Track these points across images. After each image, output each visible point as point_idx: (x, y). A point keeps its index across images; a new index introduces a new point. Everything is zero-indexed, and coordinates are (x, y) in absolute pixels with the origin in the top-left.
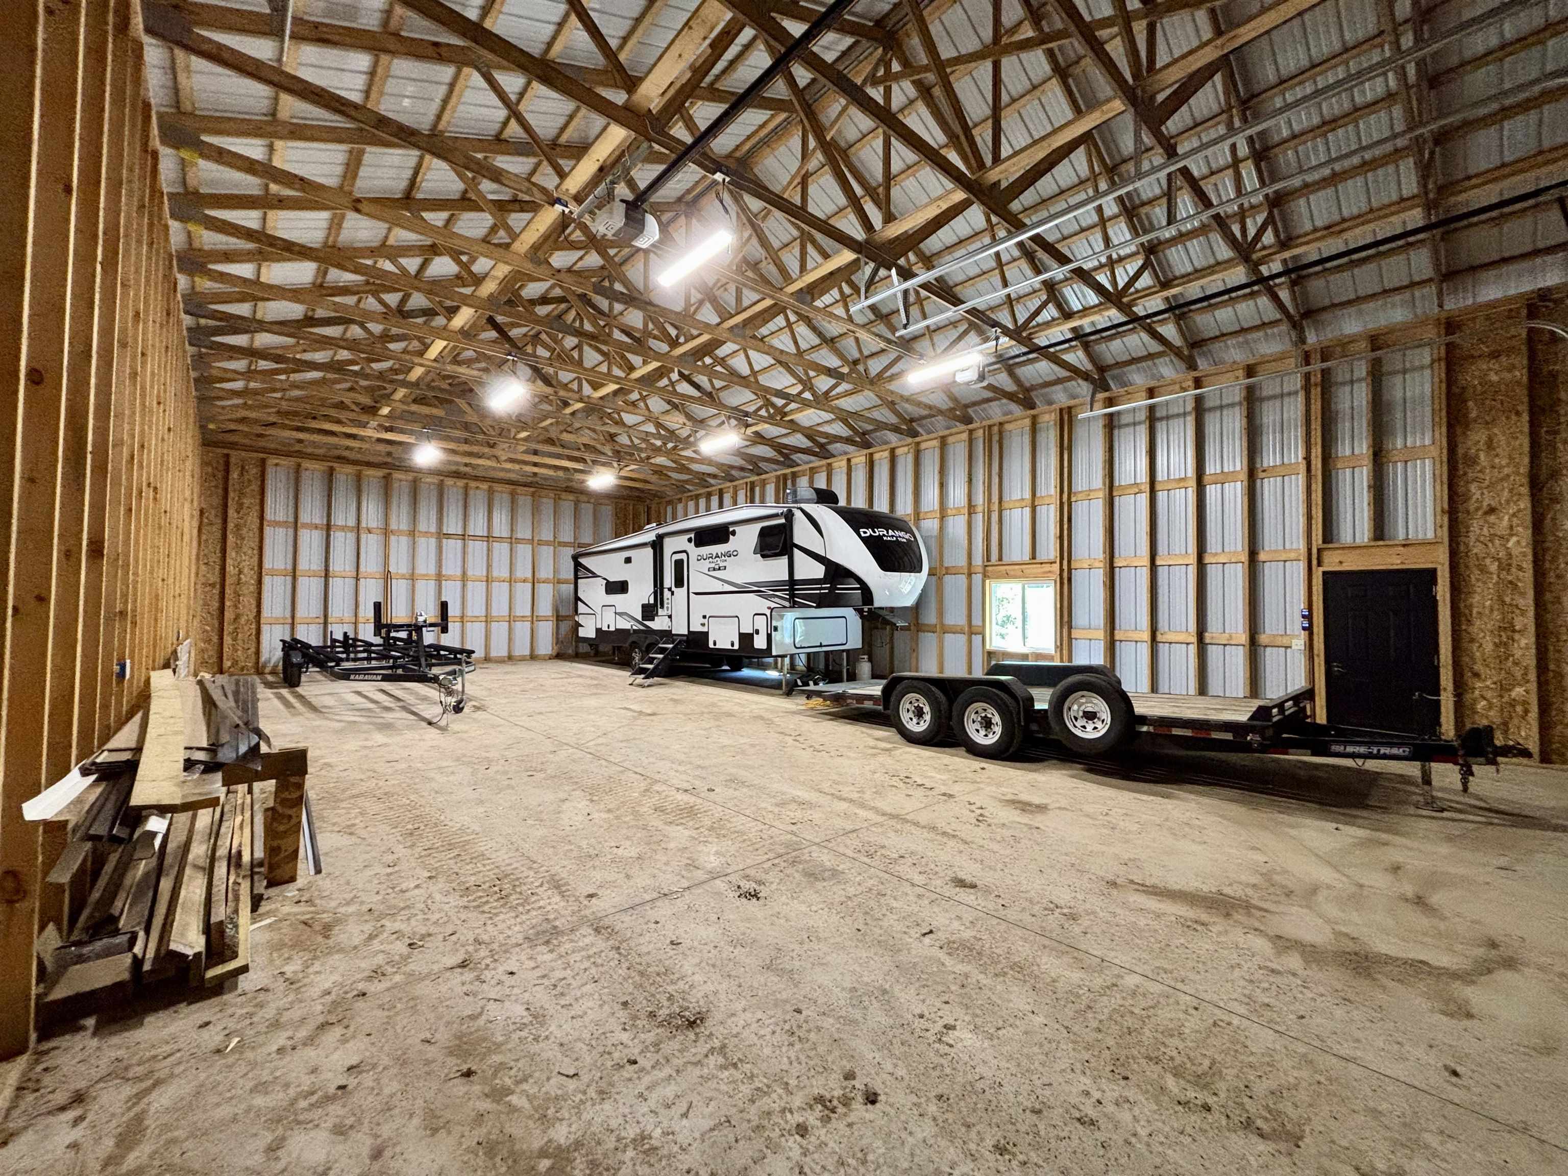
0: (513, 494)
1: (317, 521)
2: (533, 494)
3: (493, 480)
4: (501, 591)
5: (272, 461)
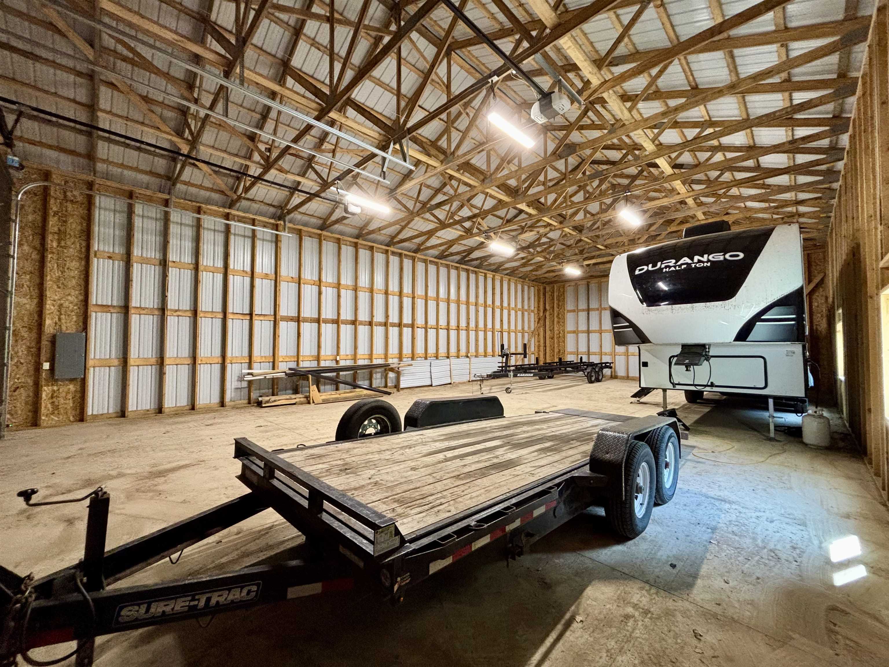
1: (584, 308)
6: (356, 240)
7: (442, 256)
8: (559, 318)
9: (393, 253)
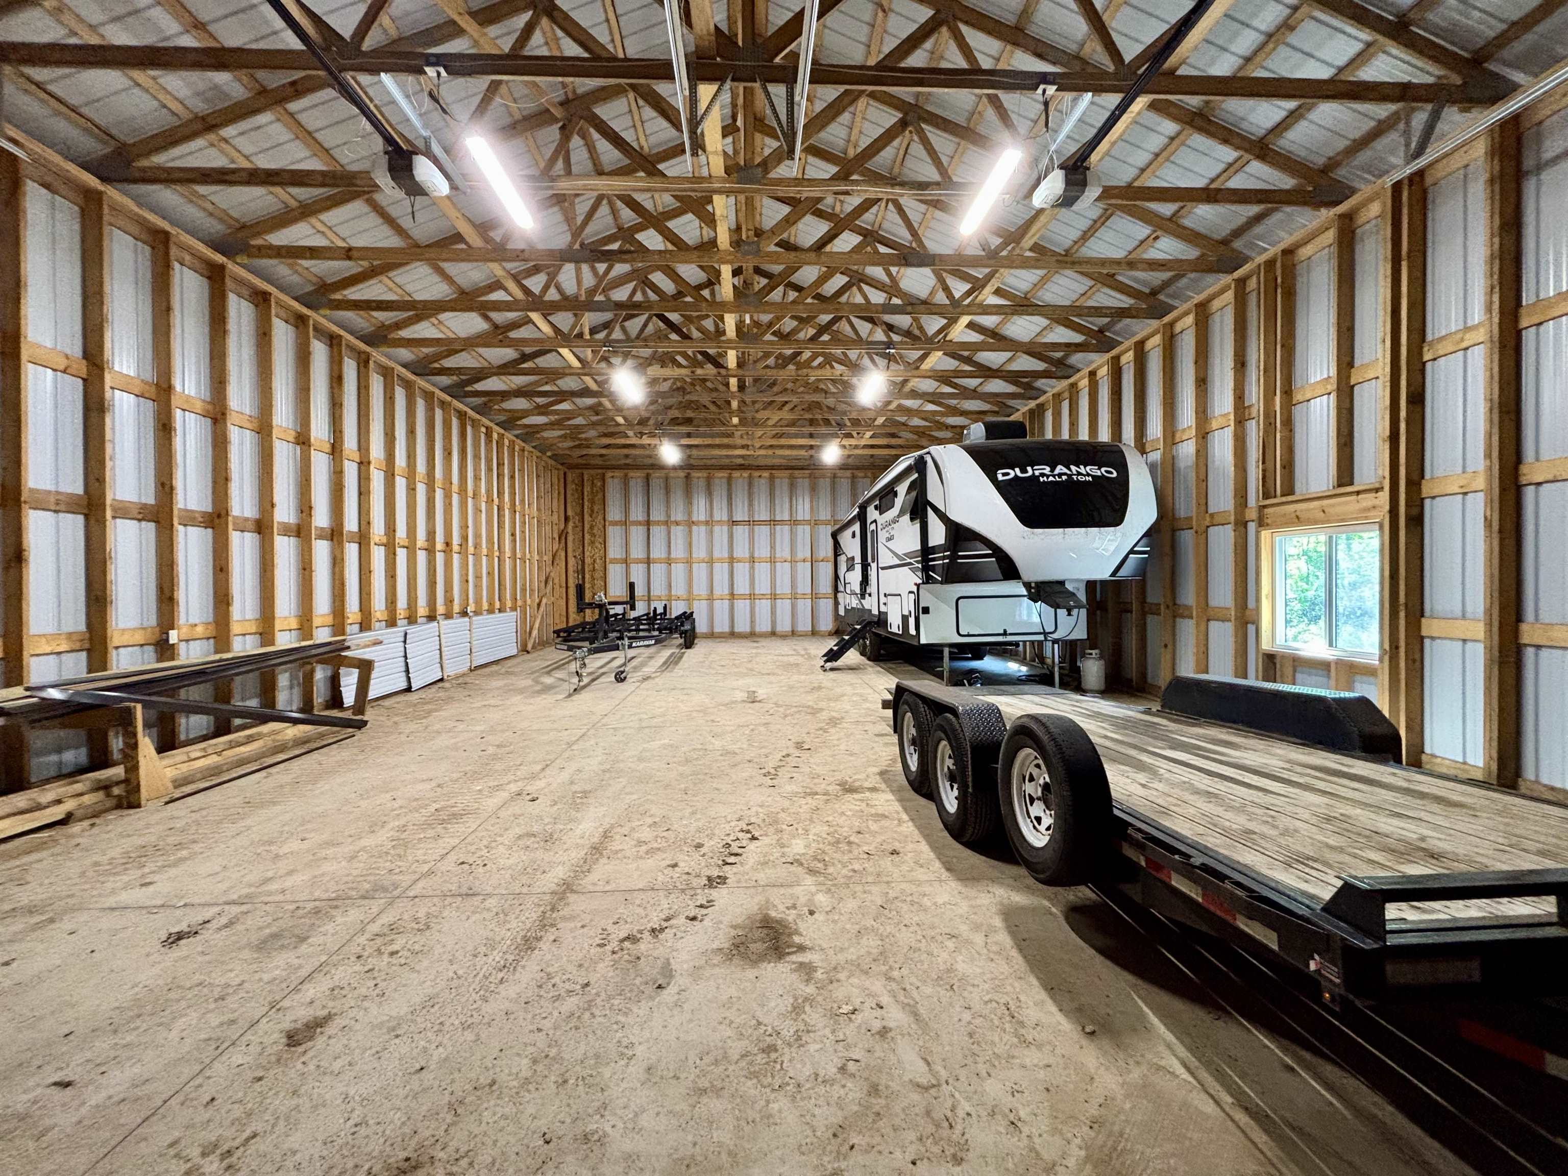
0: (792, 478)
1: (640, 518)
2: (810, 476)
3: (772, 468)
4: (783, 570)
5: (609, 474)
6: (219, 258)
7: (422, 368)
8: (593, 535)
9: (319, 331)
